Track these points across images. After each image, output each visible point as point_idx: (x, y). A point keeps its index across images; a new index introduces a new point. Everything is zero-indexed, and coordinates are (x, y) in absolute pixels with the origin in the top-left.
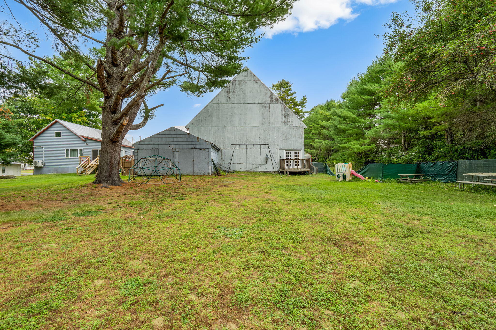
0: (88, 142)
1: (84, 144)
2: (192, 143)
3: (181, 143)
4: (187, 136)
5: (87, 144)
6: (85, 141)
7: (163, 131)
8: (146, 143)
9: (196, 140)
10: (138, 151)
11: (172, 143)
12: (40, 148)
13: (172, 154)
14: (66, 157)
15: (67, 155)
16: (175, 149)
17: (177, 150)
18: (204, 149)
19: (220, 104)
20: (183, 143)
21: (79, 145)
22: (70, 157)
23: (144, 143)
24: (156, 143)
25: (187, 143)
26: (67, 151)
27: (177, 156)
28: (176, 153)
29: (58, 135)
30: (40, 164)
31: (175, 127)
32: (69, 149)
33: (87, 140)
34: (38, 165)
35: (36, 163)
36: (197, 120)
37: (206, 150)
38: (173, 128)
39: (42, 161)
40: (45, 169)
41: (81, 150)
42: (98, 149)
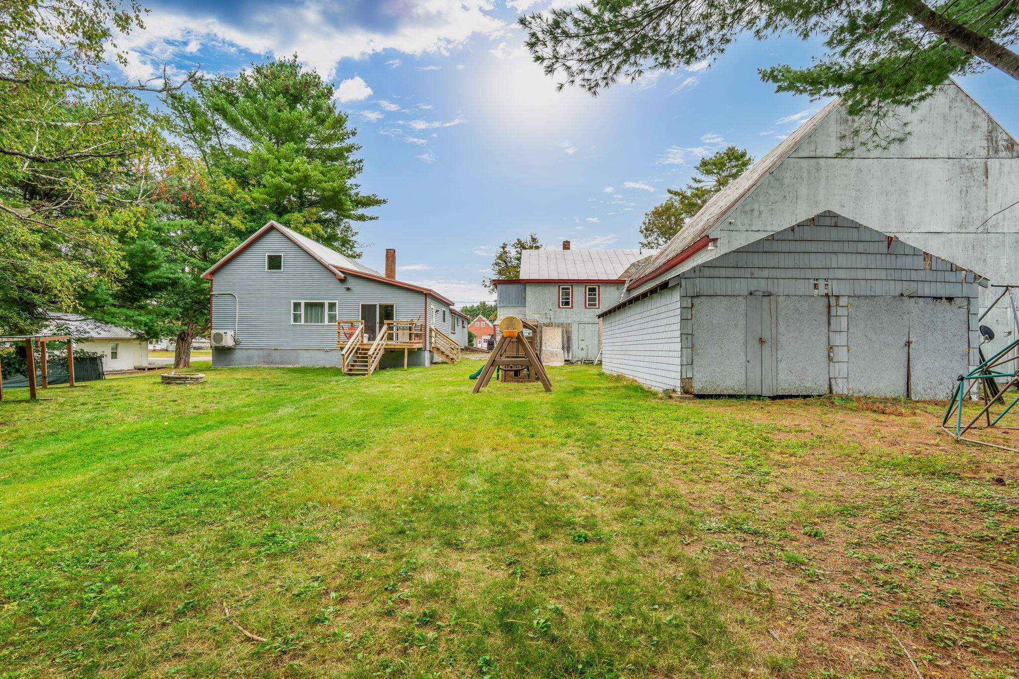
0: (352, 283)
1: (342, 287)
2: (904, 275)
3: (861, 274)
4: (883, 247)
5: (348, 289)
6: (342, 281)
7: (792, 229)
8: (723, 272)
9: (920, 262)
10: (696, 301)
11: (823, 274)
12: (229, 298)
13: (825, 318)
14: (292, 323)
15: (296, 318)
16: (837, 297)
17: (843, 301)
18: (950, 299)
19: (822, 161)
20: (869, 274)
21: (328, 293)
22: (303, 323)
23: (717, 273)
24: (765, 273)
25: (882, 274)
26: (297, 306)
27: (844, 321)
28: (841, 311)
29: (275, 263)
30: (228, 342)
31: (837, 210)
32: (303, 302)
33: (349, 278)
34: (223, 344)
35: (218, 337)
36: (745, 212)
37: (958, 302)
38: (829, 214)
39: (232, 333)
40: (239, 355)
41: (332, 306)
42: (377, 303)
